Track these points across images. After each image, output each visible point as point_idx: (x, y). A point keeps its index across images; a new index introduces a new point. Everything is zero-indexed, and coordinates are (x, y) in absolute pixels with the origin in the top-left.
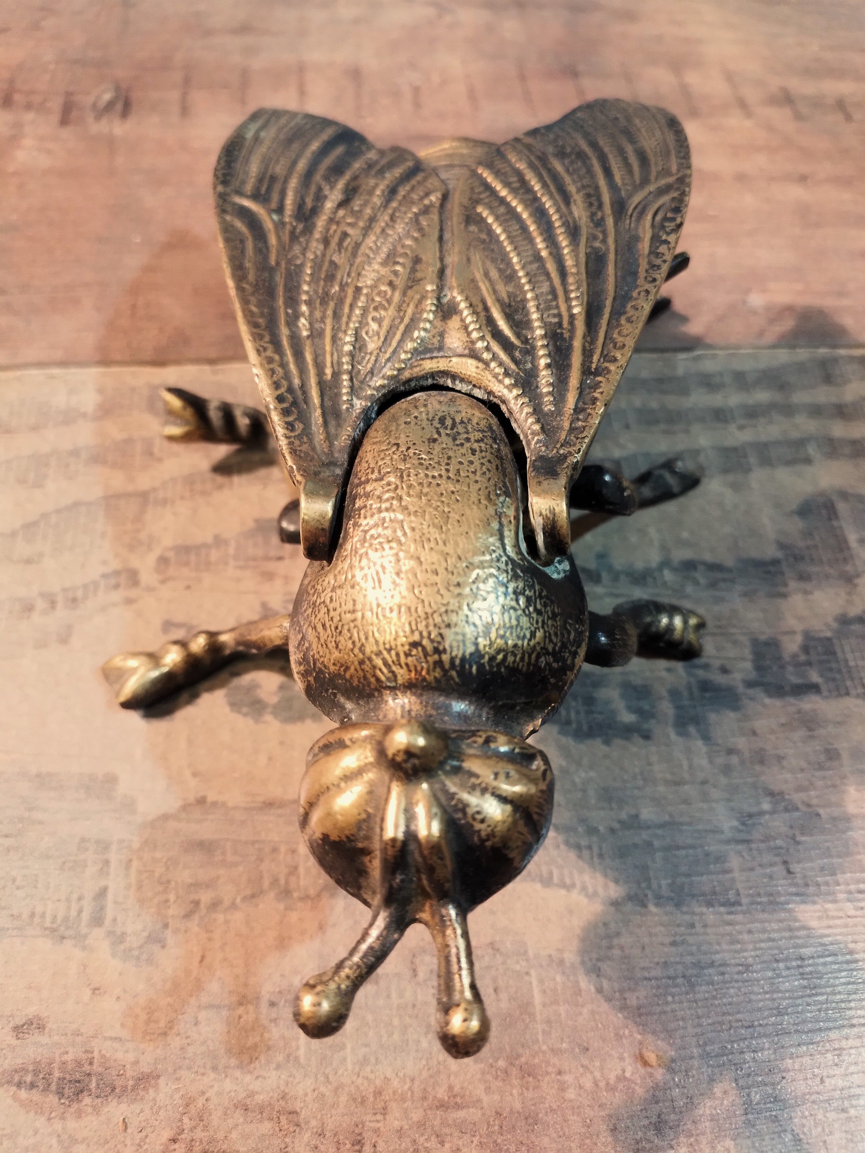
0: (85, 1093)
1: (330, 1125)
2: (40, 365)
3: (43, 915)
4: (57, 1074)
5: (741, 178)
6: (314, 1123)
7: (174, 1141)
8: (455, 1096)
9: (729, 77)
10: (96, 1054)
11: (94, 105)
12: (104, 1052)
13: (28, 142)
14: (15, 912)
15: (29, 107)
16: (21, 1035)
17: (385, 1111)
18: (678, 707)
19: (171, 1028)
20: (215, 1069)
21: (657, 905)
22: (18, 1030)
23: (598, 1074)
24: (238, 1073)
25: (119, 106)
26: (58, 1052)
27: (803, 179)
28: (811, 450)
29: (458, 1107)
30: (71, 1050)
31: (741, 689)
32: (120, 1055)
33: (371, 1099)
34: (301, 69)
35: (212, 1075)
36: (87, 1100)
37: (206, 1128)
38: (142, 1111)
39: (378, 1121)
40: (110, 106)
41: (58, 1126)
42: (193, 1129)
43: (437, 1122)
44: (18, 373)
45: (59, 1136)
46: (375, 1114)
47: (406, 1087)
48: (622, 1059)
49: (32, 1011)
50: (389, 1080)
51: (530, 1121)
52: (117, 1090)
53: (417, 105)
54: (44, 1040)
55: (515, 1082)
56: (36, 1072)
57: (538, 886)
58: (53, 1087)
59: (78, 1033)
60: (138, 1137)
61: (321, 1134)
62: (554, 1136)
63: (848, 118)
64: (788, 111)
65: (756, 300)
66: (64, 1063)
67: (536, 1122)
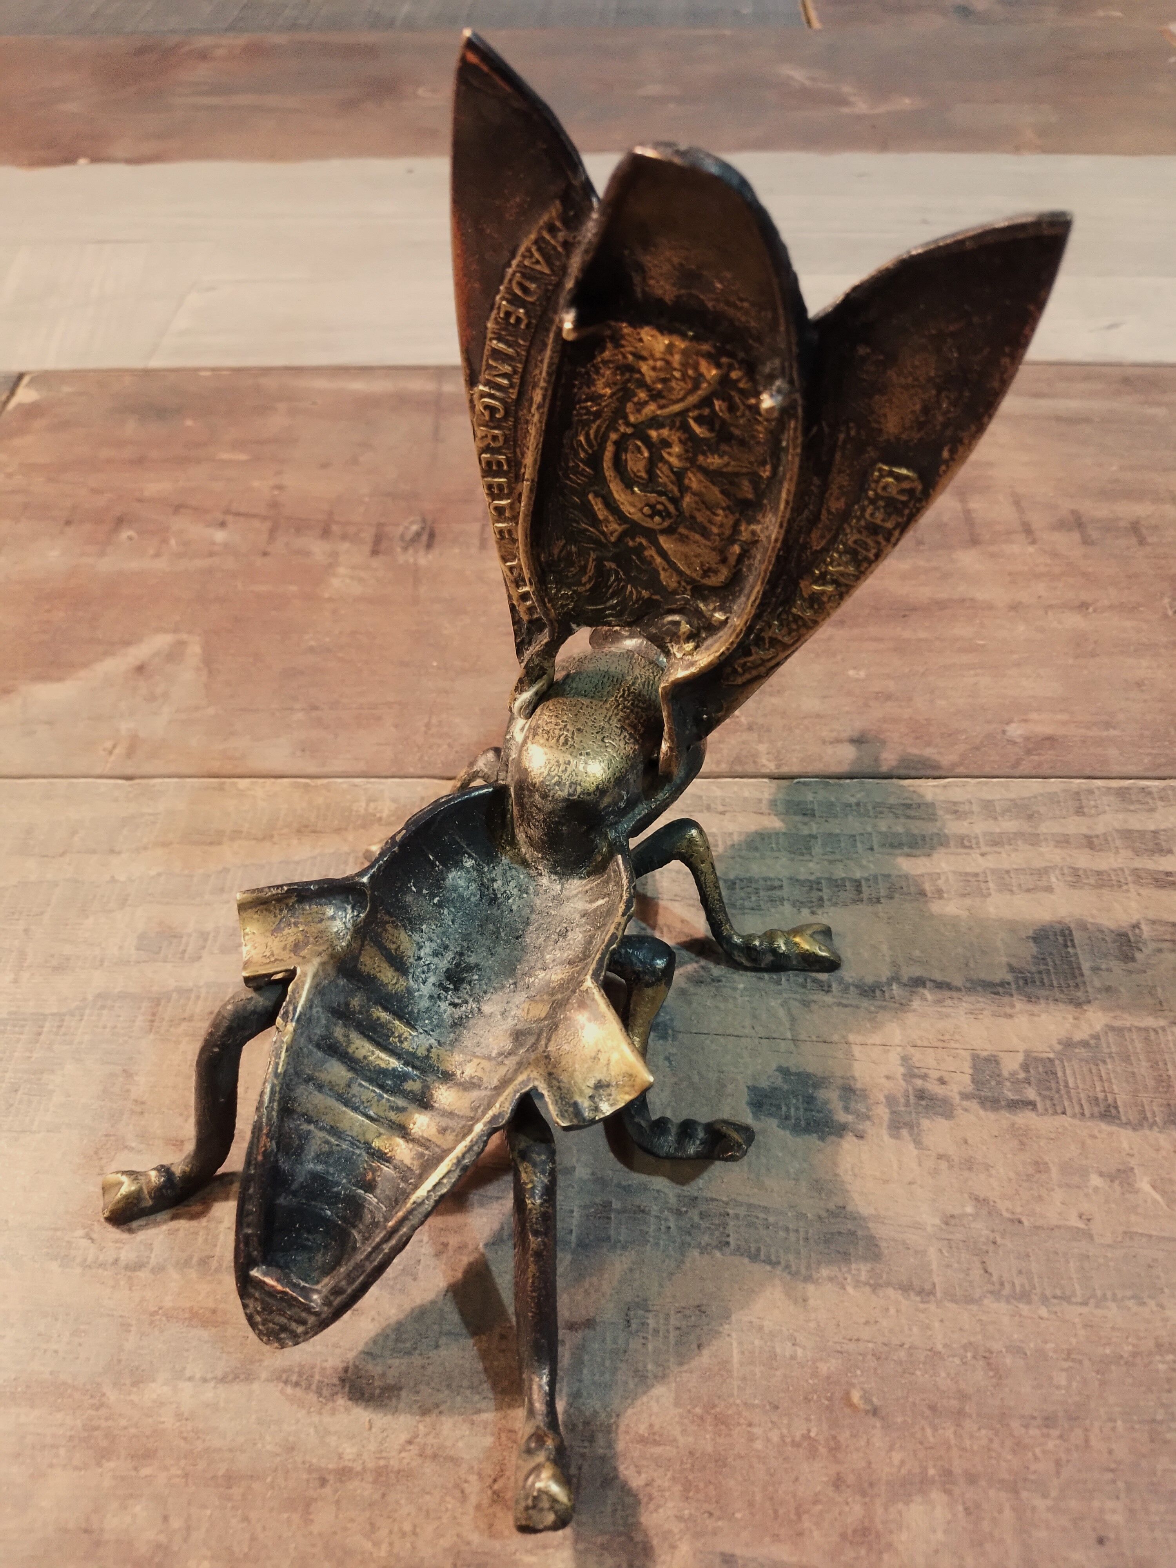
0: (339, 1395)
4: (317, 1377)
5: (1016, 607)
8: (654, 1434)
9: (1017, 502)
10: (350, 1364)
11: (402, 537)
12: (357, 1363)
13: (342, 570)
15: (344, 537)
18: (893, 1112)
19: (415, 1349)
20: (449, 1387)
21: (855, 1287)
23: (785, 1431)
24: (468, 1393)
25: (425, 538)
26: (319, 1361)
27: (1083, 606)
28: (1054, 879)
29: (656, 1443)
30: (330, 1359)
31: (957, 1099)
32: (370, 1367)
33: (581, 1427)
35: (447, 1392)
36: (340, 1402)
37: (437, 1436)
39: (585, 1447)
40: (416, 537)
41: (316, 1419)
42: (426, 1435)
43: (636, 1454)
45: (316, 1427)
46: (582, 1440)
47: (611, 1420)
48: (808, 1420)
50: (597, 1412)
51: (720, 1463)
52: (366, 1396)
54: (309, 1348)
55: (709, 1428)
56: (300, 1374)
57: (746, 1261)
58: (314, 1387)
59: (336, 1346)
60: (380, 1437)
62: (740, 1479)
63: (1142, 542)
64: (1076, 536)
65: (1015, 731)
66: (324, 1369)
67: (725, 1465)
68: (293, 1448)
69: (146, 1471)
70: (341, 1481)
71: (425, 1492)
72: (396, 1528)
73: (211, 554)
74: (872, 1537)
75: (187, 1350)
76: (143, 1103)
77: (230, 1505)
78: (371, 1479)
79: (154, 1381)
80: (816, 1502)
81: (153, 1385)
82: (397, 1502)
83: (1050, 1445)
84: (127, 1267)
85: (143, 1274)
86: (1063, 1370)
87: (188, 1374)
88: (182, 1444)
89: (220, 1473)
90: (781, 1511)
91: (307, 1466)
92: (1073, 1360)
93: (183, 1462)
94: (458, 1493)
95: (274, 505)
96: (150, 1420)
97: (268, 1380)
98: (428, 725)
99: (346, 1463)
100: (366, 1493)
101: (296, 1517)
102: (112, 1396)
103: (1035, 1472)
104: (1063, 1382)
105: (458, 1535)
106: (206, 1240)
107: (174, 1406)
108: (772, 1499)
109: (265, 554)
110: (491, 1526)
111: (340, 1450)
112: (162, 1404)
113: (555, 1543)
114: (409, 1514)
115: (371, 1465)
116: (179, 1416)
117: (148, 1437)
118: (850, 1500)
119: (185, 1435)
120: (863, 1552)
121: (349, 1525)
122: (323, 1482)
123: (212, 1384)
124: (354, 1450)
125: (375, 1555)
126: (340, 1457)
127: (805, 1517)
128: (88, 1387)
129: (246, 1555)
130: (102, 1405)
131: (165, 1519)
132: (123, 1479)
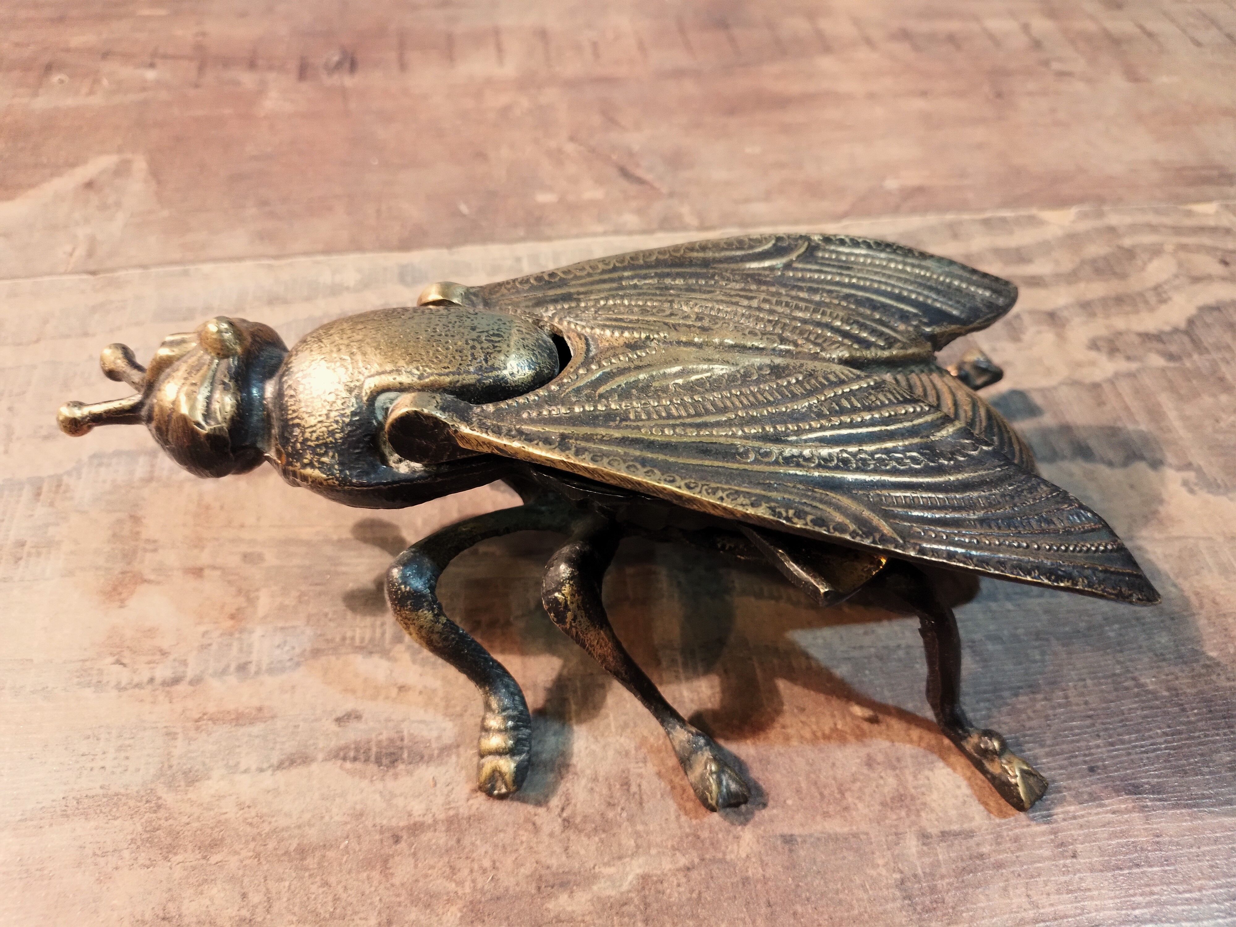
0: (400, 761)
1: (602, 774)
2: (306, 254)
3: (353, 638)
4: (374, 750)
5: (871, 96)
6: (588, 772)
9: (856, 22)
10: (405, 733)
11: (326, 66)
12: (412, 731)
13: (273, 94)
14: (329, 637)
15: (271, 68)
16: (342, 724)
19: (466, 711)
22: (338, 720)
23: (814, 727)
25: (347, 65)
26: (373, 736)
27: (924, 94)
30: (384, 732)
32: (425, 733)
33: (633, 752)
34: (497, 32)
36: (401, 767)
38: (447, 771)
39: (641, 768)
40: (338, 66)
41: (379, 785)
44: (289, 261)
45: (381, 793)
46: (637, 763)
47: (661, 742)
48: (833, 716)
49: (349, 706)
50: (646, 737)
51: (764, 762)
52: (426, 758)
53: (596, 54)
54: (361, 726)
56: (357, 750)
57: (753, 599)
58: (373, 758)
59: (388, 720)
60: (446, 791)
61: (595, 779)
62: (784, 772)
63: (959, 48)
64: (906, 44)
65: (891, 184)
66: (380, 742)
67: (769, 762)
68: (361, 815)
69: (214, 859)
70: (415, 835)
71: (497, 831)
72: (476, 867)
73: (144, 89)
74: (908, 801)
75: (239, 746)
76: (155, 541)
77: (307, 874)
78: (443, 829)
79: (209, 779)
80: (854, 781)
81: (210, 782)
82: (473, 844)
83: (1038, 706)
84: (164, 684)
85: (182, 688)
86: (1036, 647)
87: (243, 767)
88: (249, 829)
89: (292, 848)
90: (826, 792)
91: (378, 828)
92: (1041, 639)
93: (252, 845)
94: (530, 827)
95: (199, 48)
96: (212, 813)
97: (325, 760)
98: (378, 211)
99: (417, 819)
100: (442, 842)
101: (376, 875)
102: (168, 798)
103: (1030, 728)
104: (1038, 657)
105: (537, 862)
106: (241, 650)
107: (234, 797)
108: (816, 783)
109: (197, 86)
110: (566, 849)
111: (409, 808)
112: (220, 797)
113: (630, 852)
114: (486, 852)
115: (441, 816)
116: (241, 806)
117: (212, 828)
118: (882, 774)
119: (250, 820)
120: (903, 813)
121: (430, 872)
122: (397, 839)
123: (270, 772)
124: (423, 806)
125: (460, 893)
126: (410, 815)
127: (848, 794)
128: (142, 793)
129: (332, 914)
130: (159, 807)
131: (244, 896)
132: (194, 868)
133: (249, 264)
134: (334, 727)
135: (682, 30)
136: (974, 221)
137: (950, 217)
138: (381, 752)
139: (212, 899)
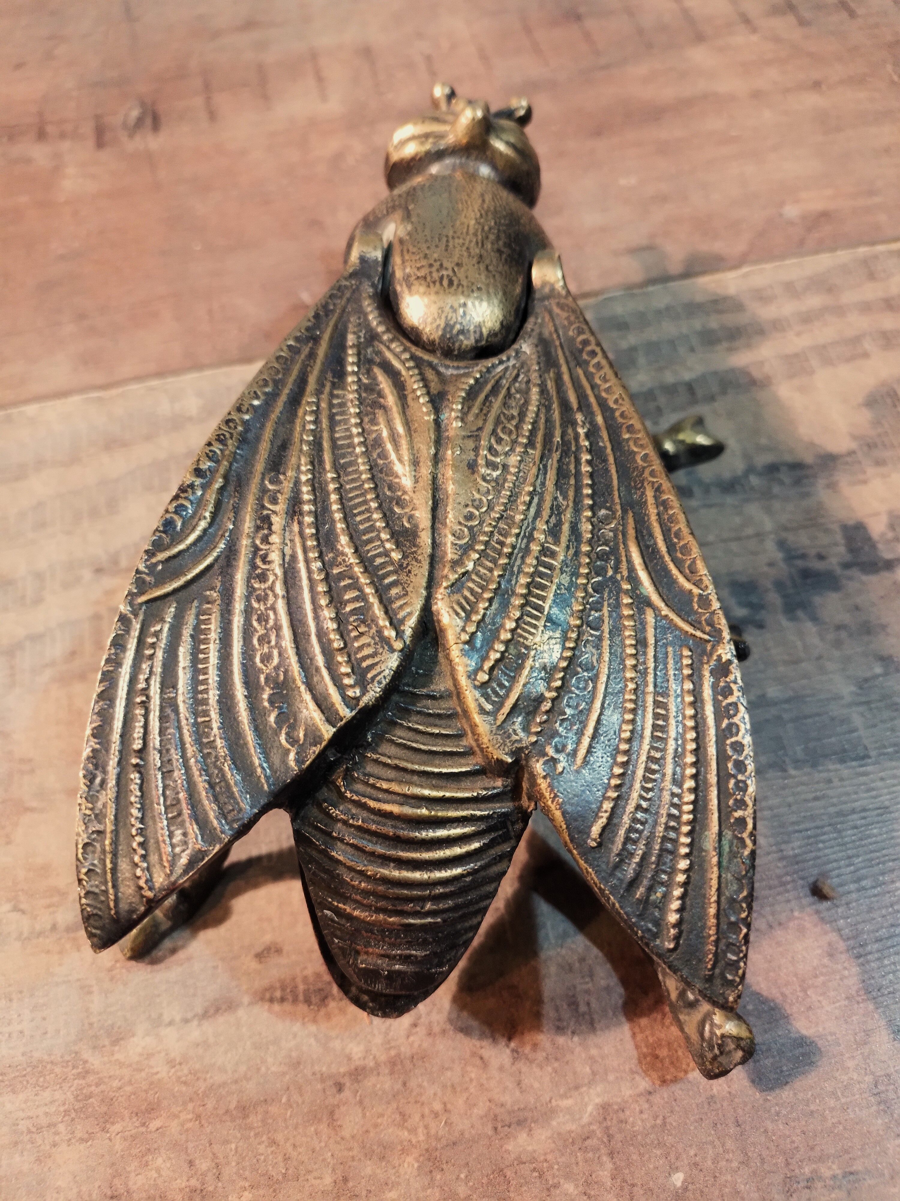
0: (330, 999)
2: (138, 378)
4: (301, 987)
5: (756, 95)
7: (415, 1025)
11: (125, 125)
13: (71, 170)
15: (63, 136)
16: (263, 960)
17: (591, 975)
18: (785, 596)
21: (796, 768)
22: (260, 956)
25: (149, 121)
26: (297, 971)
27: (817, 85)
28: (868, 345)
30: (308, 966)
31: (838, 571)
33: (577, 965)
34: (314, 56)
36: (333, 1004)
39: (587, 983)
40: (140, 122)
41: (313, 1028)
44: (120, 390)
45: (315, 1036)
46: (583, 977)
49: (268, 938)
54: (283, 960)
56: (283, 988)
58: (301, 997)
63: (852, 14)
64: (791, 19)
65: (791, 211)
66: (306, 978)
68: (299, 1063)
69: (154, 1125)
70: (358, 1081)
71: (443, 1069)
72: (427, 1111)
75: (159, 996)
76: (30, 760)
77: (252, 1134)
78: (387, 1071)
79: (133, 1035)
80: (816, 976)
81: (135, 1039)
82: (420, 1086)
87: (166, 1018)
88: (184, 1089)
89: (233, 1106)
91: (319, 1076)
93: (190, 1106)
94: (478, 1062)
96: (143, 1074)
97: (251, 1004)
98: (210, 312)
99: (358, 1063)
100: (387, 1086)
101: (323, 1127)
102: (95, 1061)
105: (490, 1101)
107: (163, 1054)
110: (519, 1083)
111: (347, 1051)
112: (150, 1056)
113: (586, 1081)
114: (435, 1094)
115: (383, 1058)
116: (171, 1063)
117: (146, 1091)
119: (184, 1079)
121: (379, 1121)
122: (340, 1087)
123: (195, 1022)
124: (362, 1047)
125: (414, 1141)
126: (349, 1058)
128: (67, 1058)
129: (285, 1175)
130: (87, 1072)
131: (191, 1163)
132: (134, 1138)
133: (76, 399)
134: (254, 965)
135: (528, 30)
136: (891, 253)
137: (863, 251)
138: (308, 989)
139: (158, 1170)
